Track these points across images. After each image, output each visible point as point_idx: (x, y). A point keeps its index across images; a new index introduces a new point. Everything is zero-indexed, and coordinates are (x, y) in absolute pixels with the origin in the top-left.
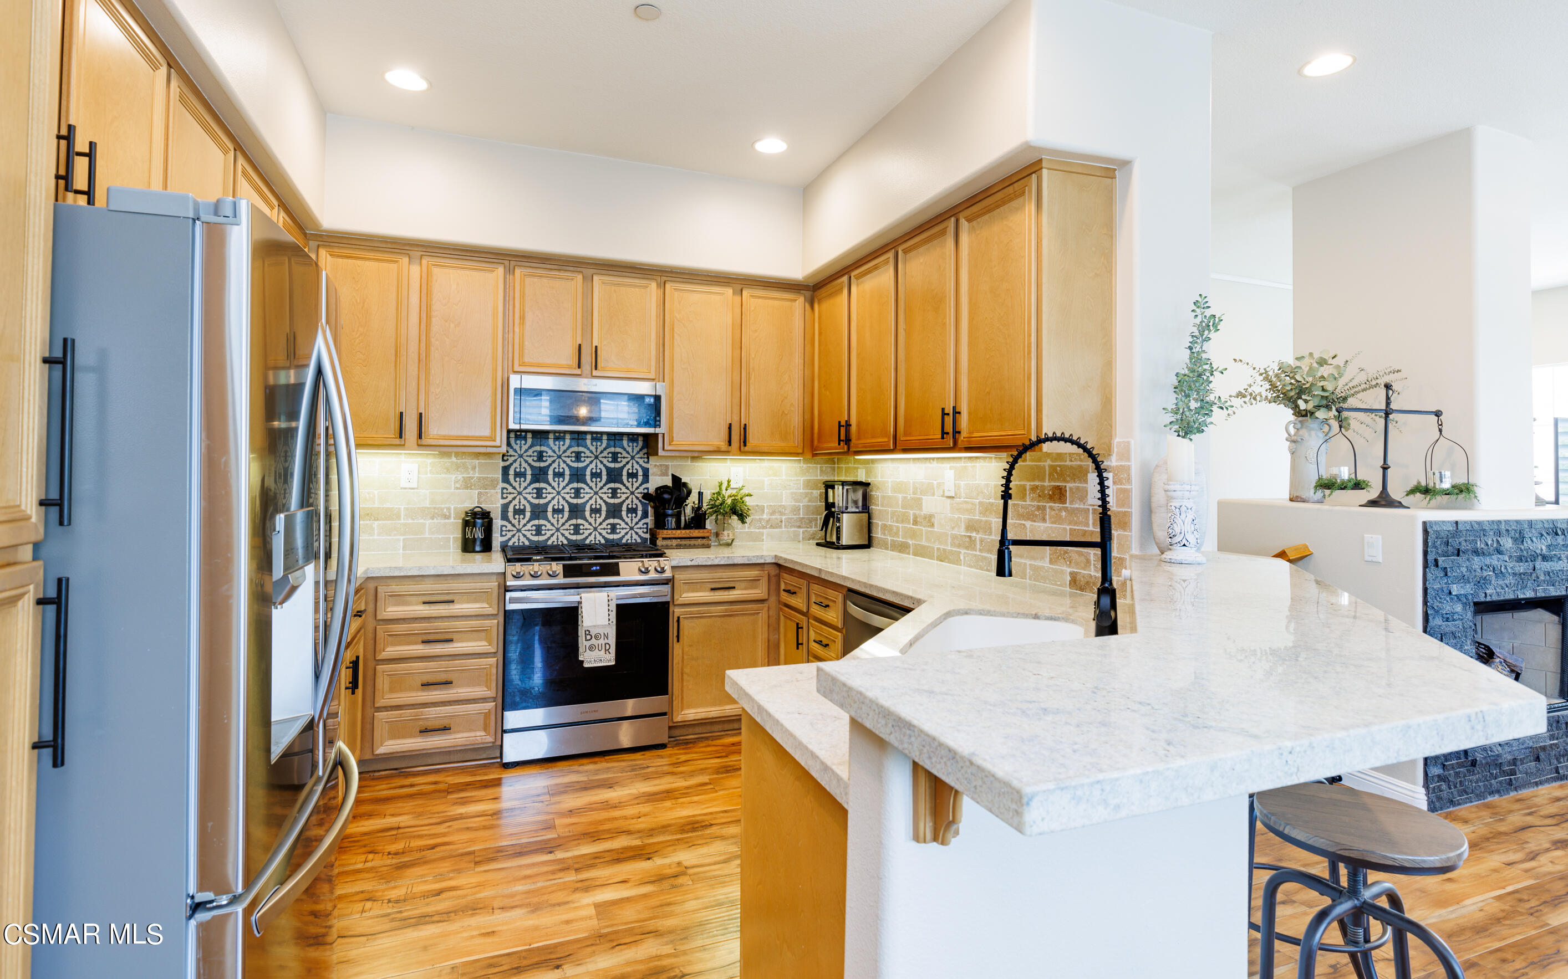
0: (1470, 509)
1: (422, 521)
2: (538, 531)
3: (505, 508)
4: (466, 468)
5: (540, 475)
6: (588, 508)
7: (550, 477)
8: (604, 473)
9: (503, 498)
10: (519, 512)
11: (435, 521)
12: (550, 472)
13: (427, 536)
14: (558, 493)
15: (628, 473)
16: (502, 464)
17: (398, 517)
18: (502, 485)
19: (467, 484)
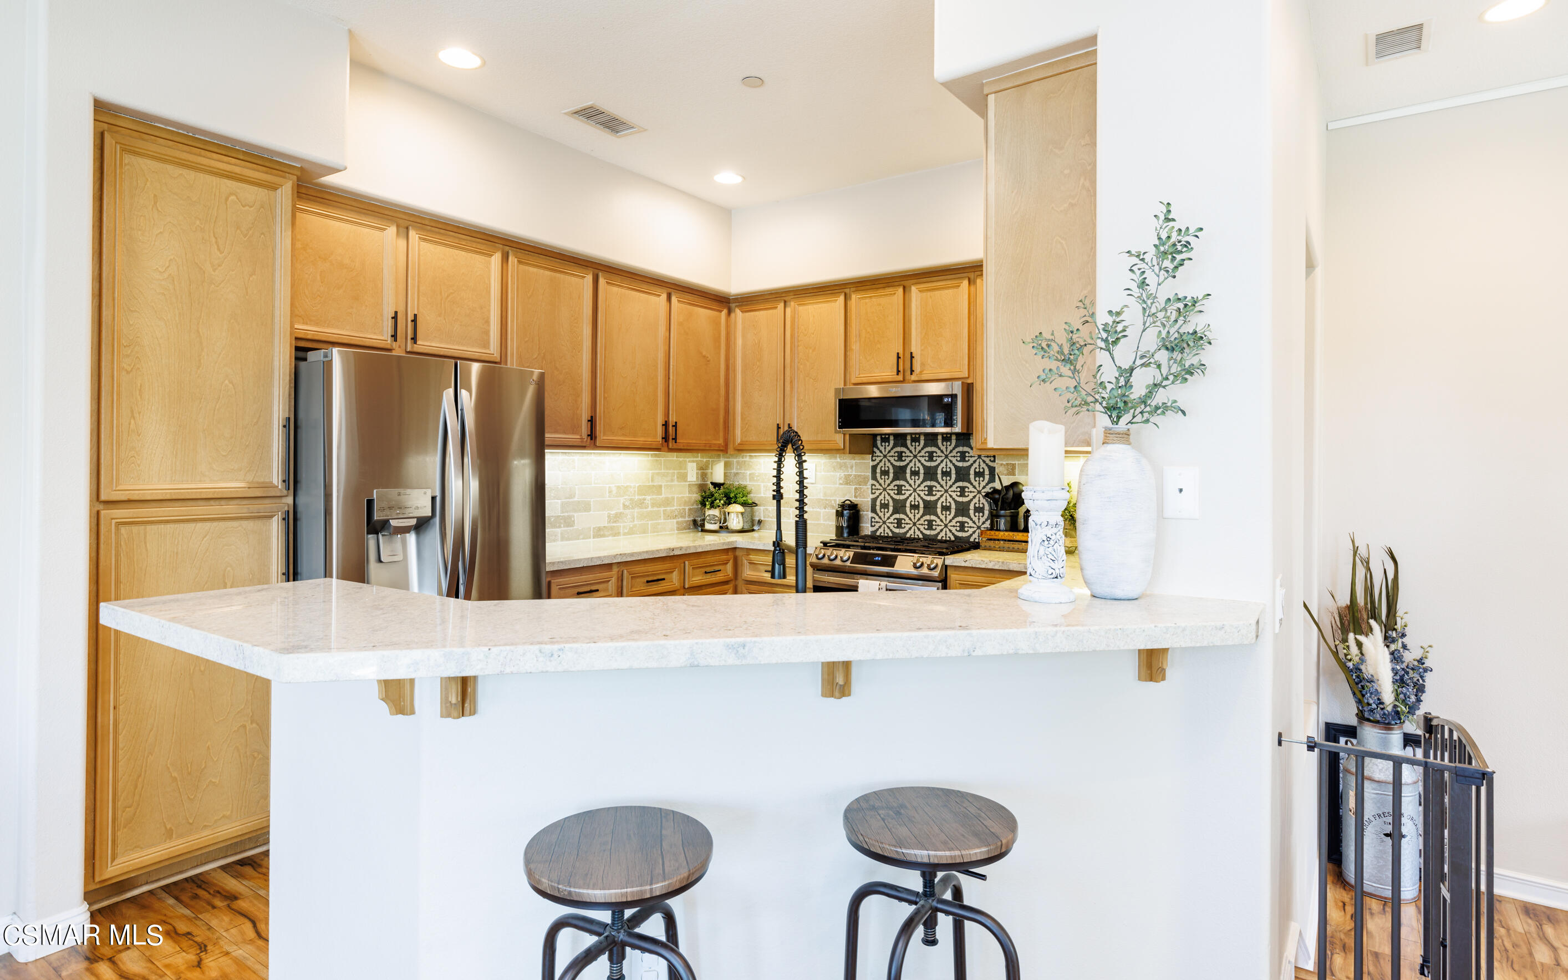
1: (818, 510)
2: (899, 523)
3: (874, 501)
4: (846, 467)
5: (900, 473)
6: (939, 505)
7: (908, 475)
8: (953, 472)
9: (872, 493)
10: (884, 506)
11: (827, 510)
12: (908, 471)
13: (822, 522)
14: (915, 490)
15: (975, 472)
16: (872, 463)
18: (872, 482)
19: (847, 481)
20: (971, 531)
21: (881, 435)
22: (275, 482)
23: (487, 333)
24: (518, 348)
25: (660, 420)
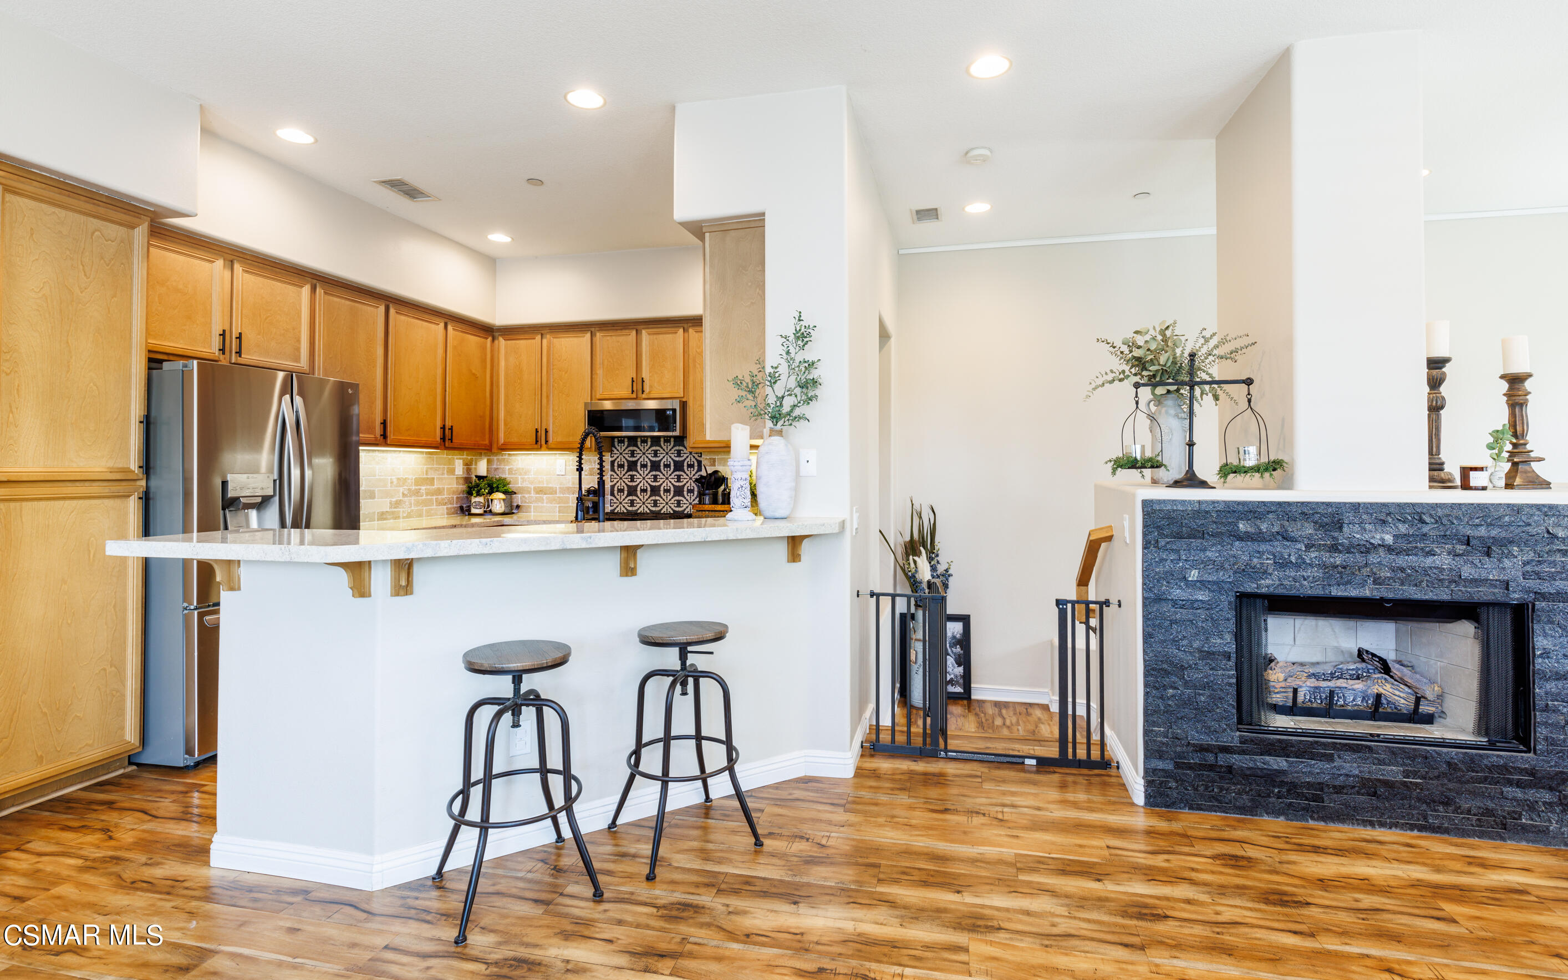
0: (1291, 489)
1: (568, 496)
2: (632, 503)
3: (613, 488)
4: (590, 462)
5: (632, 466)
6: (662, 489)
7: (639, 468)
8: (672, 464)
9: (611, 481)
10: (621, 491)
11: (574, 496)
12: (639, 464)
13: (570, 505)
14: (644, 478)
15: (687, 464)
16: (611, 459)
17: (556, 493)
18: (610, 473)
19: (591, 473)
20: (685, 506)
21: (618, 437)
22: (132, 467)
23: (298, 349)
24: (324, 363)
25: (439, 424)
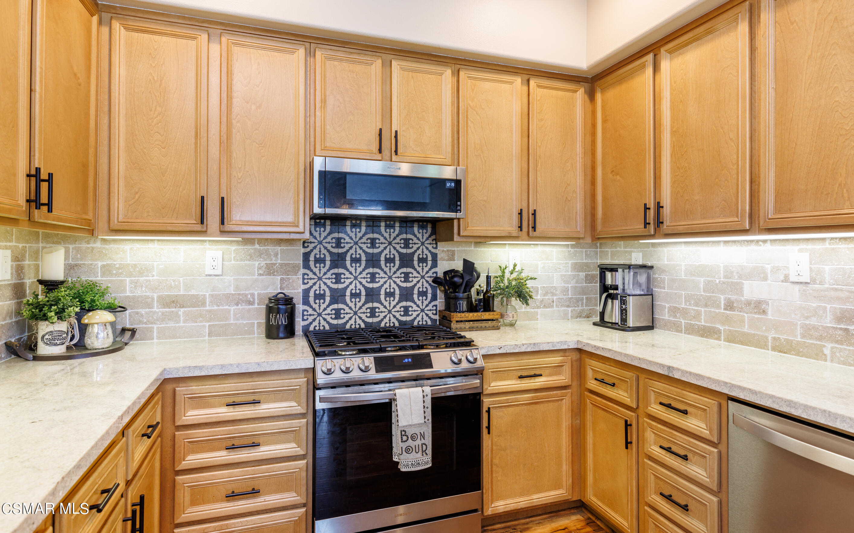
1: (227, 307)
2: (338, 314)
3: (306, 293)
4: (269, 255)
5: (338, 261)
6: (383, 292)
7: (348, 263)
8: (397, 258)
9: (304, 283)
10: (320, 297)
11: (240, 307)
12: (348, 258)
13: (232, 322)
14: (356, 278)
15: (419, 258)
16: (303, 250)
17: (204, 304)
18: (303, 271)
19: (270, 270)
